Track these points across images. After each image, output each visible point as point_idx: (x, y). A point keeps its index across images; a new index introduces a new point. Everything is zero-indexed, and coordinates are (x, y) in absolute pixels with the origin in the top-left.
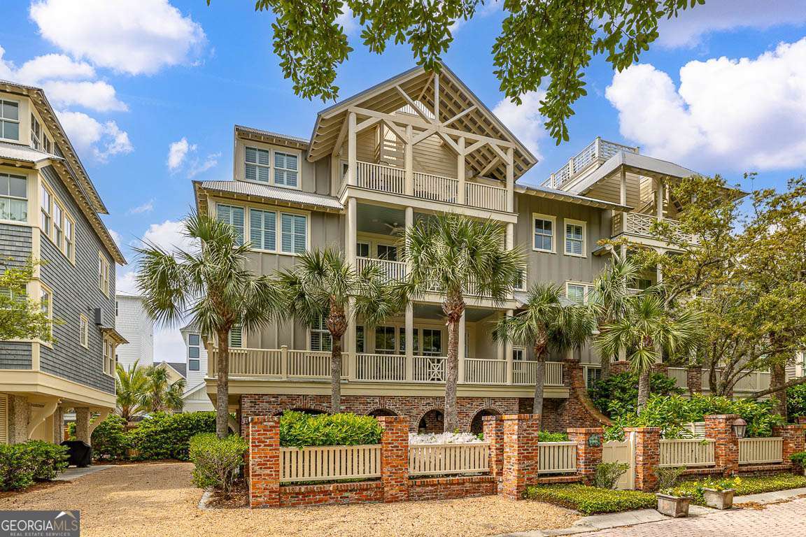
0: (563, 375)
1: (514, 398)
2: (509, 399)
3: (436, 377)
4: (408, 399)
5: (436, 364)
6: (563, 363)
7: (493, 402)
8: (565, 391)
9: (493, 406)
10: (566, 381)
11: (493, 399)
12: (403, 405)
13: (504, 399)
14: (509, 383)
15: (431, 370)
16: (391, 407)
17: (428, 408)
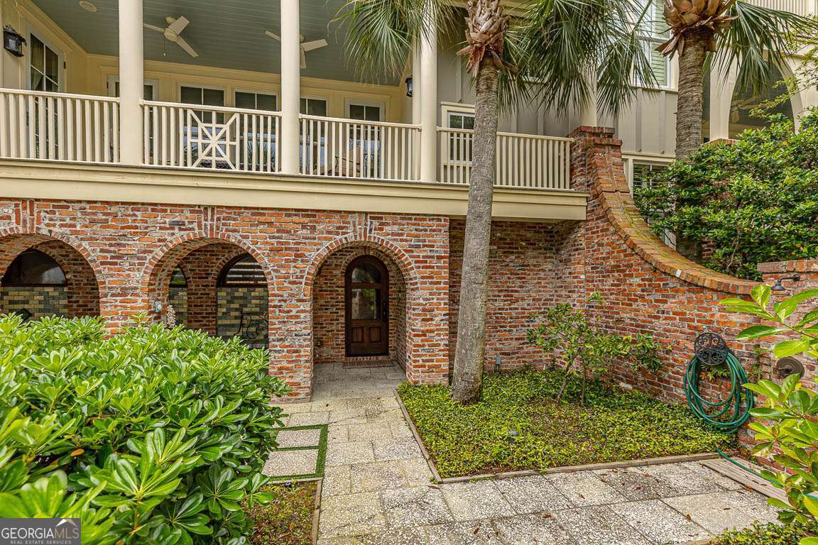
0: (572, 170)
1: (437, 217)
2: (421, 217)
3: (214, 159)
4: (114, 209)
5: (214, 125)
6: (572, 140)
7: (376, 223)
8: (577, 202)
9: (375, 236)
10: (579, 180)
11: (377, 216)
12: (97, 227)
13: (406, 216)
14: (426, 176)
15: (200, 141)
16: (56, 229)
17: (178, 236)
